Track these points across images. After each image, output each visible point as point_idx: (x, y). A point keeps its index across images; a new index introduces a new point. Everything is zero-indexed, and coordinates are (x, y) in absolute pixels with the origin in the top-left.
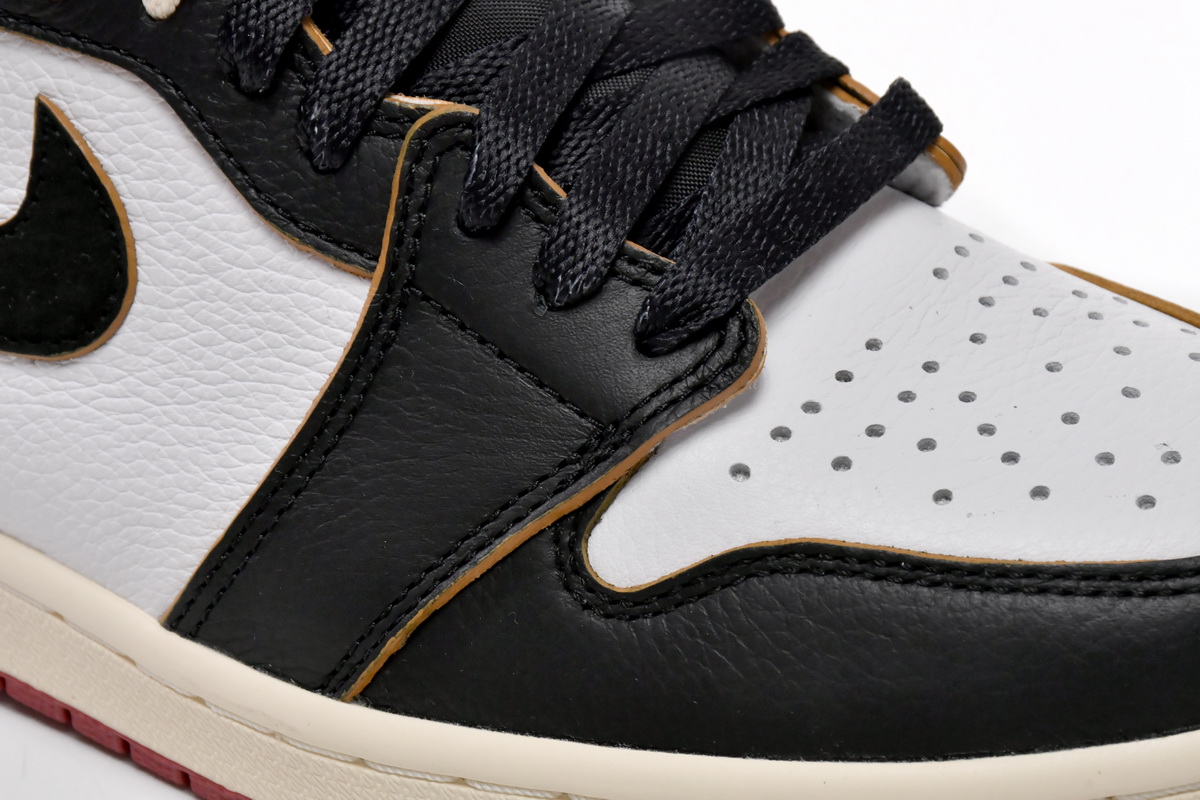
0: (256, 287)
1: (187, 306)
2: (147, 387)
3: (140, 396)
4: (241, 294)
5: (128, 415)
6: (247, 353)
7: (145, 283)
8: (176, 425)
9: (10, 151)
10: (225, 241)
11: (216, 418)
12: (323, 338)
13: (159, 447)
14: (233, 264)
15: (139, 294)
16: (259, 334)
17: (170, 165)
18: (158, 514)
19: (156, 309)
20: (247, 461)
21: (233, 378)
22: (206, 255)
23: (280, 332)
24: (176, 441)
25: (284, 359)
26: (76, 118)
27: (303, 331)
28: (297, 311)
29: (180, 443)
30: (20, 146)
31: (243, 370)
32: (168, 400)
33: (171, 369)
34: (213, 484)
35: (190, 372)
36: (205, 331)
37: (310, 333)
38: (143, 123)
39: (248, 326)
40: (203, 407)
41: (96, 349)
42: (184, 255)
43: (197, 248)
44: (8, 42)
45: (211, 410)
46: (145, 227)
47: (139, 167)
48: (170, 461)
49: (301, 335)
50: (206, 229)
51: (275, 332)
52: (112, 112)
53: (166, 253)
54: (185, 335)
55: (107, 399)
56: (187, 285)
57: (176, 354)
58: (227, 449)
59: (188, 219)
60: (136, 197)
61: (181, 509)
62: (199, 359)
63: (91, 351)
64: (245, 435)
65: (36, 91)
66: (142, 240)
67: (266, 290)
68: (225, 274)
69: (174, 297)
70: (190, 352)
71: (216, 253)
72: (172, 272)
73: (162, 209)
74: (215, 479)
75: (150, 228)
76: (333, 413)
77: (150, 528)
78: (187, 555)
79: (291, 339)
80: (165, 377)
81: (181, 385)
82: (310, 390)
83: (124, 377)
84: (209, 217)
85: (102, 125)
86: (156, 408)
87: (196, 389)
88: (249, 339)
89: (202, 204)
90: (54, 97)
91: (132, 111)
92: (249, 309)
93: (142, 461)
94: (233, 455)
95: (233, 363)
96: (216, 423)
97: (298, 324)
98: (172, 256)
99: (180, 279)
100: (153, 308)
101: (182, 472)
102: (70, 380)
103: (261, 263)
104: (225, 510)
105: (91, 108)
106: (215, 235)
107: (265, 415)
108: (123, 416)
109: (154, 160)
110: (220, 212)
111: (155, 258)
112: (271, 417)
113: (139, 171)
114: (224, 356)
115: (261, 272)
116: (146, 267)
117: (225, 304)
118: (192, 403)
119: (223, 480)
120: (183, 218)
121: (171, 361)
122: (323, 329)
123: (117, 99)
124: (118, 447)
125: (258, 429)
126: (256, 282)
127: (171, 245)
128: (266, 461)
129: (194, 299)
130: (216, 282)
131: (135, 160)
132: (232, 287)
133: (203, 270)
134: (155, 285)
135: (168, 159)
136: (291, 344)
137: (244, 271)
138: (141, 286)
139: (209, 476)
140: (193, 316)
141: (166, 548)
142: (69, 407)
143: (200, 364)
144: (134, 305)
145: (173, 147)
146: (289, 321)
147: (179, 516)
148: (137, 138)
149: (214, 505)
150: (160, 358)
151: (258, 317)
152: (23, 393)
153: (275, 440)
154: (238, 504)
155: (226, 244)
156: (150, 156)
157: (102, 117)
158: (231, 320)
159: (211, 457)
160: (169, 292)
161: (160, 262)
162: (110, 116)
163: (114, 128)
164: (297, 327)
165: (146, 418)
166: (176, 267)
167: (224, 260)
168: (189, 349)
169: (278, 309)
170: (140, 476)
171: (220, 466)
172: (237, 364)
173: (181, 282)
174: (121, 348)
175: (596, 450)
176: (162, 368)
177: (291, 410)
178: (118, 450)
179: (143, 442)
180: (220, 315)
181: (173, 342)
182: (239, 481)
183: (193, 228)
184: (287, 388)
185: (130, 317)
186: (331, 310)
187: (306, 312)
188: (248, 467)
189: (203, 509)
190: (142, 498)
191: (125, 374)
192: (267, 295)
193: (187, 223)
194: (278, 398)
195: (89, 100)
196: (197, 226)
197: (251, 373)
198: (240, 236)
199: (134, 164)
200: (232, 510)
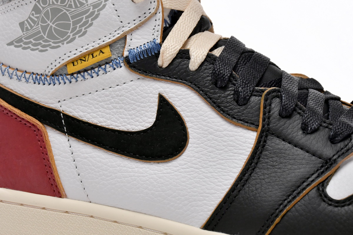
0: (224, 136)
1: (204, 143)
2: (194, 165)
3: (192, 168)
4: (219, 138)
5: (189, 173)
6: (223, 153)
7: (191, 139)
8: (204, 174)
9: (150, 109)
10: (214, 125)
11: (216, 170)
12: (244, 147)
13: (200, 180)
14: (217, 131)
15: (190, 142)
16: (226, 148)
17: (197, 108)
18: (201, 197)
19: (195, 145)
20: (226, 180)
21: (220, 160)
22: (209, 130)
23: (232, 147)
24: (205, 178)
25: (234, 153)
26: (169, 98)
27: (238, 146)
28: (237, 141)
29: (206, 178)
30: (153, 107)
31: (222, 157)
32: (201, 168)
33: (201, 159)
34: (217, 187)
35: (207, 160)
36: (210, 149)
37: (241, 146)
38: (189, 98)
39: (222, 146)
40: (212, 168)
41: (178, 157)
42: (202, 130)
43: (206, 128)
44: (150, 81)
45: (214, 168)
46: (190, 124)
47: (188, 109)
48: (203, 183)
49: (238, 147)
50: (208, 123)
51: (231, 147)
52: (180, 96)
53: (197, 130)
54: (204, 151)
55: (183, 170)
56: (204, 138)
57: (202, 156)
58: (220, 178)
59: (203, 121)
60: (187, 117)
61: (208, 195)
62: (209, 156)
63: (176, 158)
64: (225, 174)
65: (158, 92)
66: (190, 128)
67: (227, 137)
68: (215, 134)
69: (200, 141)
70: (206, 155)
71: (212, 129)
72: (199, 135)
73: (195, 119)
74: (217, 186)
75: (192, 124)
76: (251, 164)
77: (198, 202)
78: (210, 207)
79: (236, 148)
80: (200, 162)
81: (205, 163)
82: (243, 160)
83: (187, 163)
84: (209, 120)
85: (177, 99)
86: (197, 170)
87: (209, 164)
88: (223, 149)
89: (207, 117)
90: (163, 93)
91: (186, 95)
92: (222, 142)
93: (195, 184)
94: (222, 179)
95: (219, 156)
96: (216, 171)
97: (237, 144)
98: (199, 131)
99: (202, 136)
100: (194, 145)
101: (208, 185)
102: (171, 166)
103: (225, 130)
104: (222, 193)
105: (174, 95)
106: (211, 124)
107: (230, 168)
108: (188, 173)
109: (192, 107)
110: (212, 118)
111: (194, 132)
112: (232, 168)
113: (188, 110)
114: (216, 154)
115: (225, 133)
116: (191, 135)
117: (215, 141)
118: (209, 167)
119: (220, 186)
120: (202, 121)
121: (201, 157)
122: (244, 145)
123: (182, 92)
124: (188, 181)
125: (229, 171)
126: (224, 135)
127: (198, 128)
128: (232, 179)
129: (206, 141)
130: (213, 136)
131: (187, 108)
132: (217, 137)
133: (208, 133)
134: (194, 139)
135: (196, 106)
136: (236, 149)
137: (220, 133)
138: (190, 140)
139: (216, 185)
140: (206, 146)
141: (203, 207)
142: (171, 173)
143: (210, 157)
144: (189, 145)
145: (198, 103)
146: (234, 144)
147: (208, 197)
148: (187, 102)
149: (218, 192)
150: (197, 157)
151: (225, 144)
152: (156, 171)
153: (234, 174)
154: (225, 191)
155: (214, 126)
156: (191, 106)
157: (177, 98)
158: (218, 145)
159: (216, 180)
160: (198, 140)
161: (195, 133)
162: (179, 97)
163: (181, 100)
164: (237, 145)
165: (195, 173)
166: (200, 134)
167: (214, 130)
168: (206, 154)
169: (231, 141)
170: (194, 188)
171: (219, 182)
172: (221, 156)
173: (202, 137)
174: (185, 156)
175: (325, 166)
176: (198, 160)
177: (238, 166)
178: (187, 182)
179: (195, 179)
180: (214, 144)
181: (201, 153)
182: (225, 185)
183: (204, 123)
184: (236, 161)
185: (187, 148)
186: (246, 140)
187: (239, 141)
188: (227, 181)
189: (215, 194)
190: (196, 194)
191: (187, 162)
192: (227, 138)
193: (203, 122)
194: (234, 163)
195: (173, 93)
196: (205, 122)
197: (225, 158)
198: (218, 124)
199: (186, 109)
200: (224, 193)
